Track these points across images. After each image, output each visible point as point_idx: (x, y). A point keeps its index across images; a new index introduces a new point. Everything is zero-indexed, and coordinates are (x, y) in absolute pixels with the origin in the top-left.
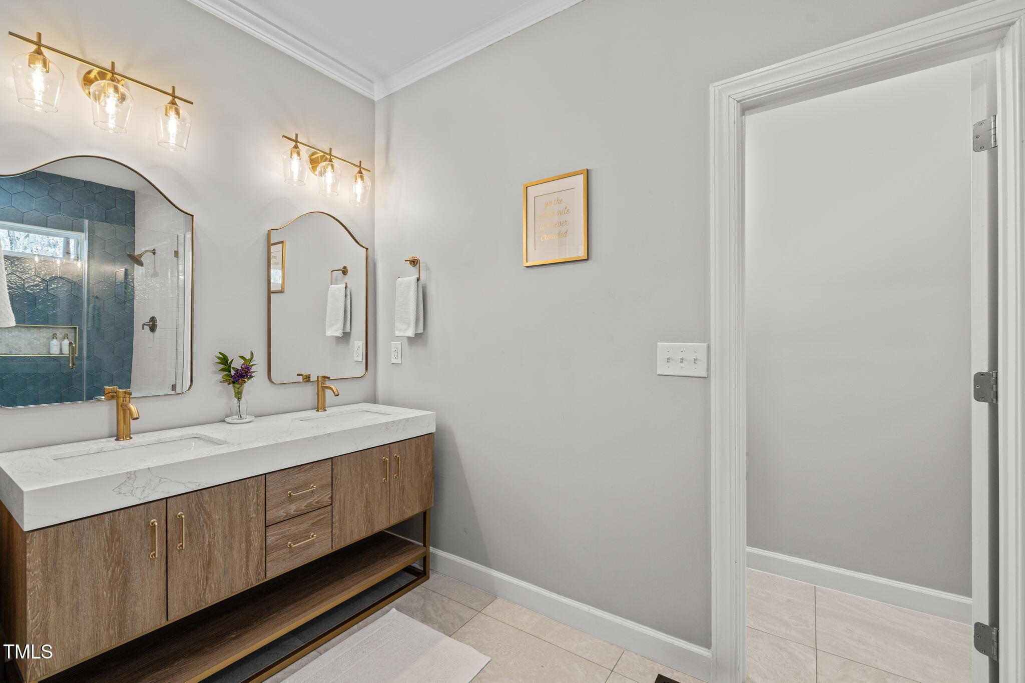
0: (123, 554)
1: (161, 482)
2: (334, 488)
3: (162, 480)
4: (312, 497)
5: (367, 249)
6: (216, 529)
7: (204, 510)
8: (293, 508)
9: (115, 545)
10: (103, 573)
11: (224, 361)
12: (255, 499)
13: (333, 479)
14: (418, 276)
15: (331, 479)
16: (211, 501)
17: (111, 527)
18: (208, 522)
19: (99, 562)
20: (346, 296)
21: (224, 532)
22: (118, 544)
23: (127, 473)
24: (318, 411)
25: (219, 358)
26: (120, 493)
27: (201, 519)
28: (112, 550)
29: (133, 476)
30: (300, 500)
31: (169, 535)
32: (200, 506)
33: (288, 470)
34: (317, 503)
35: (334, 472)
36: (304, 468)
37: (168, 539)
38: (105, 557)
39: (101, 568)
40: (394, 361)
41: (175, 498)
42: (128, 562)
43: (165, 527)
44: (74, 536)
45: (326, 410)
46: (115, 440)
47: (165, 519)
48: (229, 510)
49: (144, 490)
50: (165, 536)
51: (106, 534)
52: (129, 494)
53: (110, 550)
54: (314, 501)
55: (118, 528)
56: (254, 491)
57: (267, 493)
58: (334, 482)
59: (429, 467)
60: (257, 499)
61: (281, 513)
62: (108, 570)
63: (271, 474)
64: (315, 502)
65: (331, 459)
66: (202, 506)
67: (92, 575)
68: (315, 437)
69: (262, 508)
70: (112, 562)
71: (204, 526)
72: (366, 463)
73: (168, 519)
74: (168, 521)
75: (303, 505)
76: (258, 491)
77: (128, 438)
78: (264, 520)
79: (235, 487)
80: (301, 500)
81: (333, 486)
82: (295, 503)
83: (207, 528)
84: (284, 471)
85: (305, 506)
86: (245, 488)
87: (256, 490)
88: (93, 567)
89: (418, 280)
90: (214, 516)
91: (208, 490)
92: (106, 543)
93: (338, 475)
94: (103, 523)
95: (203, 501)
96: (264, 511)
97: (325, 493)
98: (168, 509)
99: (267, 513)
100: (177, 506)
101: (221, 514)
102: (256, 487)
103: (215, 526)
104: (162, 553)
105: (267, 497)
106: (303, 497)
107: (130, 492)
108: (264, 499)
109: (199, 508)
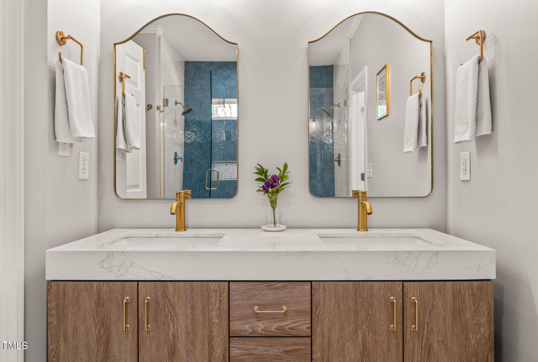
0: (106, 319)
1: (132, 266)
2: (315, 318)
3: (133, 264)
4: (284, 321)
5: (431, 42)
6: (179, 322)
7: (169, 301)
8: (260, 326)
9: (100, 309)
10: (92, 328)
11: (262, 171)
12: (218, 305)
13: (313, 308)
14: (479, 55)
15: (310, 306)
16: (175, 294)
17: (98, 293)
18: (173, 313)
19: (90, 319)
20: (420, 106)
21: (186, 327)
22: (102, 309)
23: (107, 252)
24: (358, 230)
25: (257, 169)
26: (102, 267)
27: (167, 309)
28: (98, 313)
29: (111, 256)
30: (270, 319)
31: (140, 314)
32: (165, 295)
33: (255, 283)
34: (290, 328)
35: (314, 299)
36: (274, 285)
37: (139, 318)
38: (94, 316)
39: (92, 325)
40: (463, 177)
41: (144, 282)
42: (109, 327)
43: (136, 306)
44: (74, 293)
45: (368, 230)
46: (176, 231)
47: (137, 298)
48: (192, 308)
49: (119, 270)
50: (136, 314)
51: (95, 298)
52: (108, 270)
53: (97, 312)
54: (287, 325)
55: (102, 295)
56: (216, 296)
57: (230, 302)
58: (314, 311)
59: (482, 329)
60: (220, 305)
61: (247, 328)
62: (96, 328)
63: (235, 282)
64: (288, 327)
65: (310, 283)
66: (168, 298)
67: (85, 328)
68: (287, 252)
69: (225, 315)
70: (98, 322)
71: (168, 316)
72: (363, 298)
73: (139, 300)
74: (139, 302)
75: (273, 327)
76: (220, 296)
77: (183, 230)
78: (227, 328)
79: (197, 286)
80: (271, 321)
81: (313, 316)
82: (263, 322)
83: (171, 319)
84: (250, 283)
85: (275, 329)
86: (207, 290)
87: (218, 295)
88: (86, 321)
89: (480, 60)
90: (177, 309)
91: (172, 283)
92: (95, 305)
93: (319, 303)
94: (93, 288)
95: (167, 292)
96: (227, 319)
97: (302, 321)
98: (139, 291)
99: (231, 323)
100: (146, 291)
101: (184, 309)
102: (218, 292)
103: (178, 319)
104: (134, 328)
105: (230, 306)
106: (273, 317)
107: (110, 268)
108: (227, 307)
109: (164, 298)
